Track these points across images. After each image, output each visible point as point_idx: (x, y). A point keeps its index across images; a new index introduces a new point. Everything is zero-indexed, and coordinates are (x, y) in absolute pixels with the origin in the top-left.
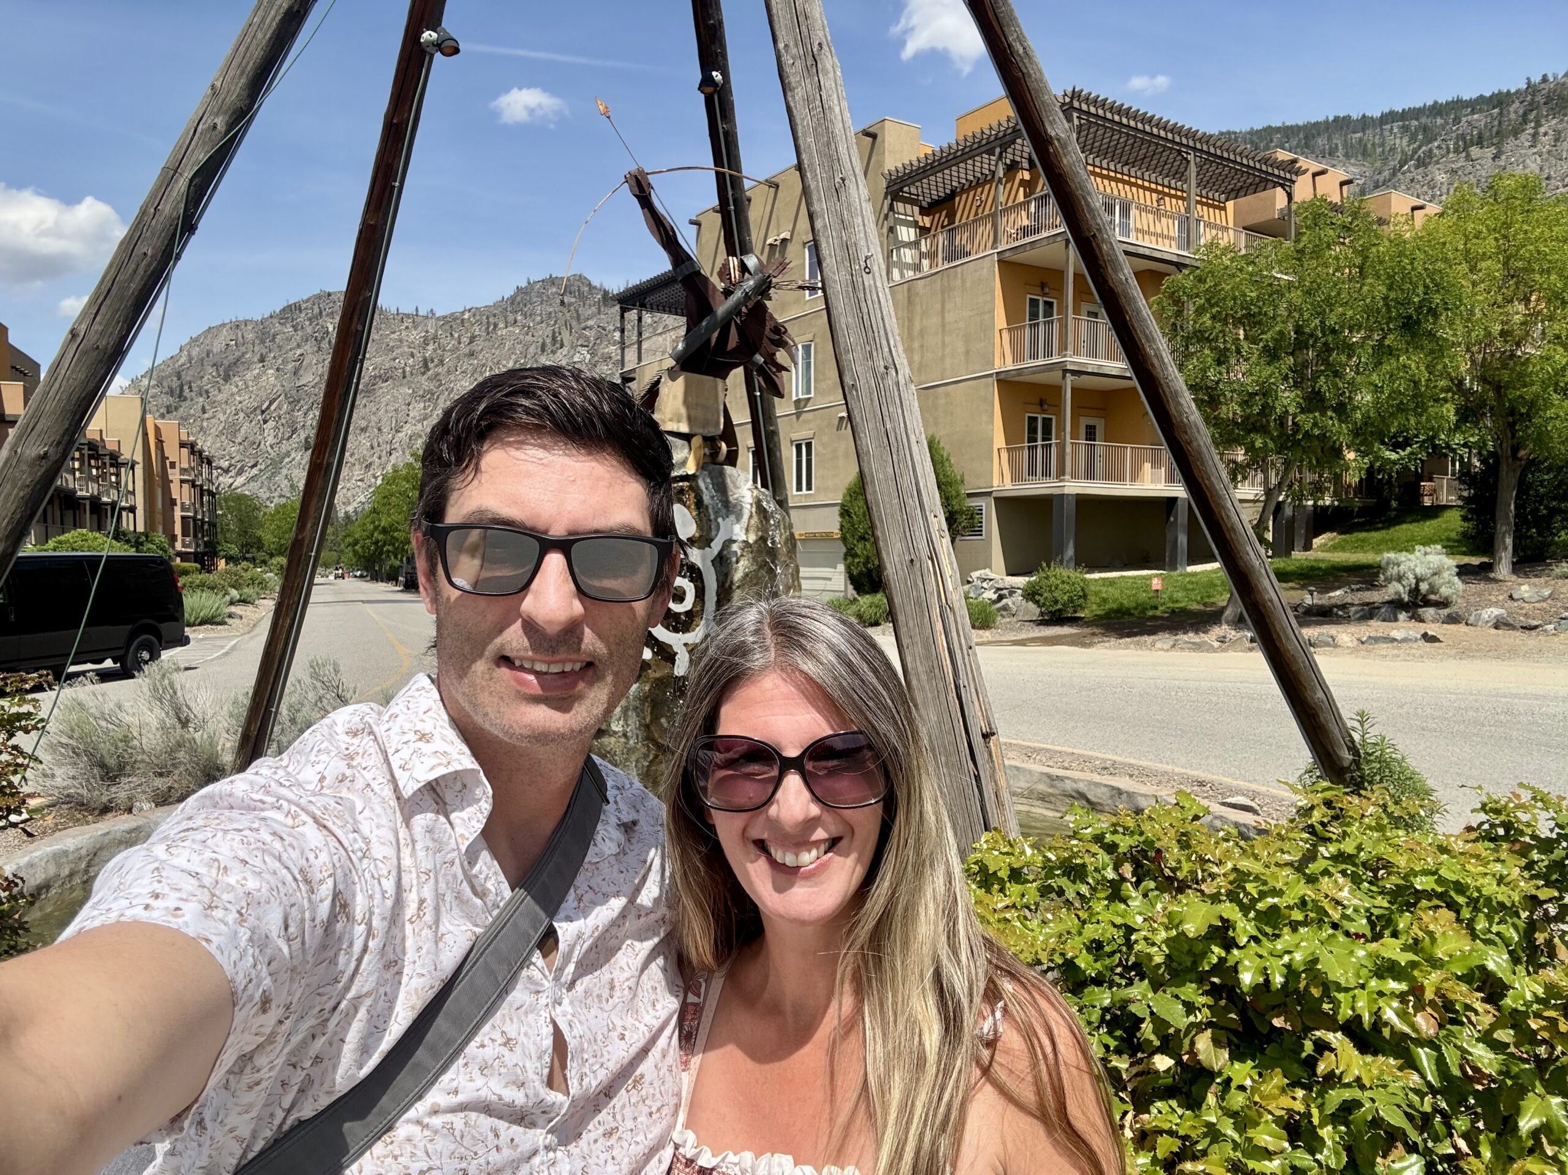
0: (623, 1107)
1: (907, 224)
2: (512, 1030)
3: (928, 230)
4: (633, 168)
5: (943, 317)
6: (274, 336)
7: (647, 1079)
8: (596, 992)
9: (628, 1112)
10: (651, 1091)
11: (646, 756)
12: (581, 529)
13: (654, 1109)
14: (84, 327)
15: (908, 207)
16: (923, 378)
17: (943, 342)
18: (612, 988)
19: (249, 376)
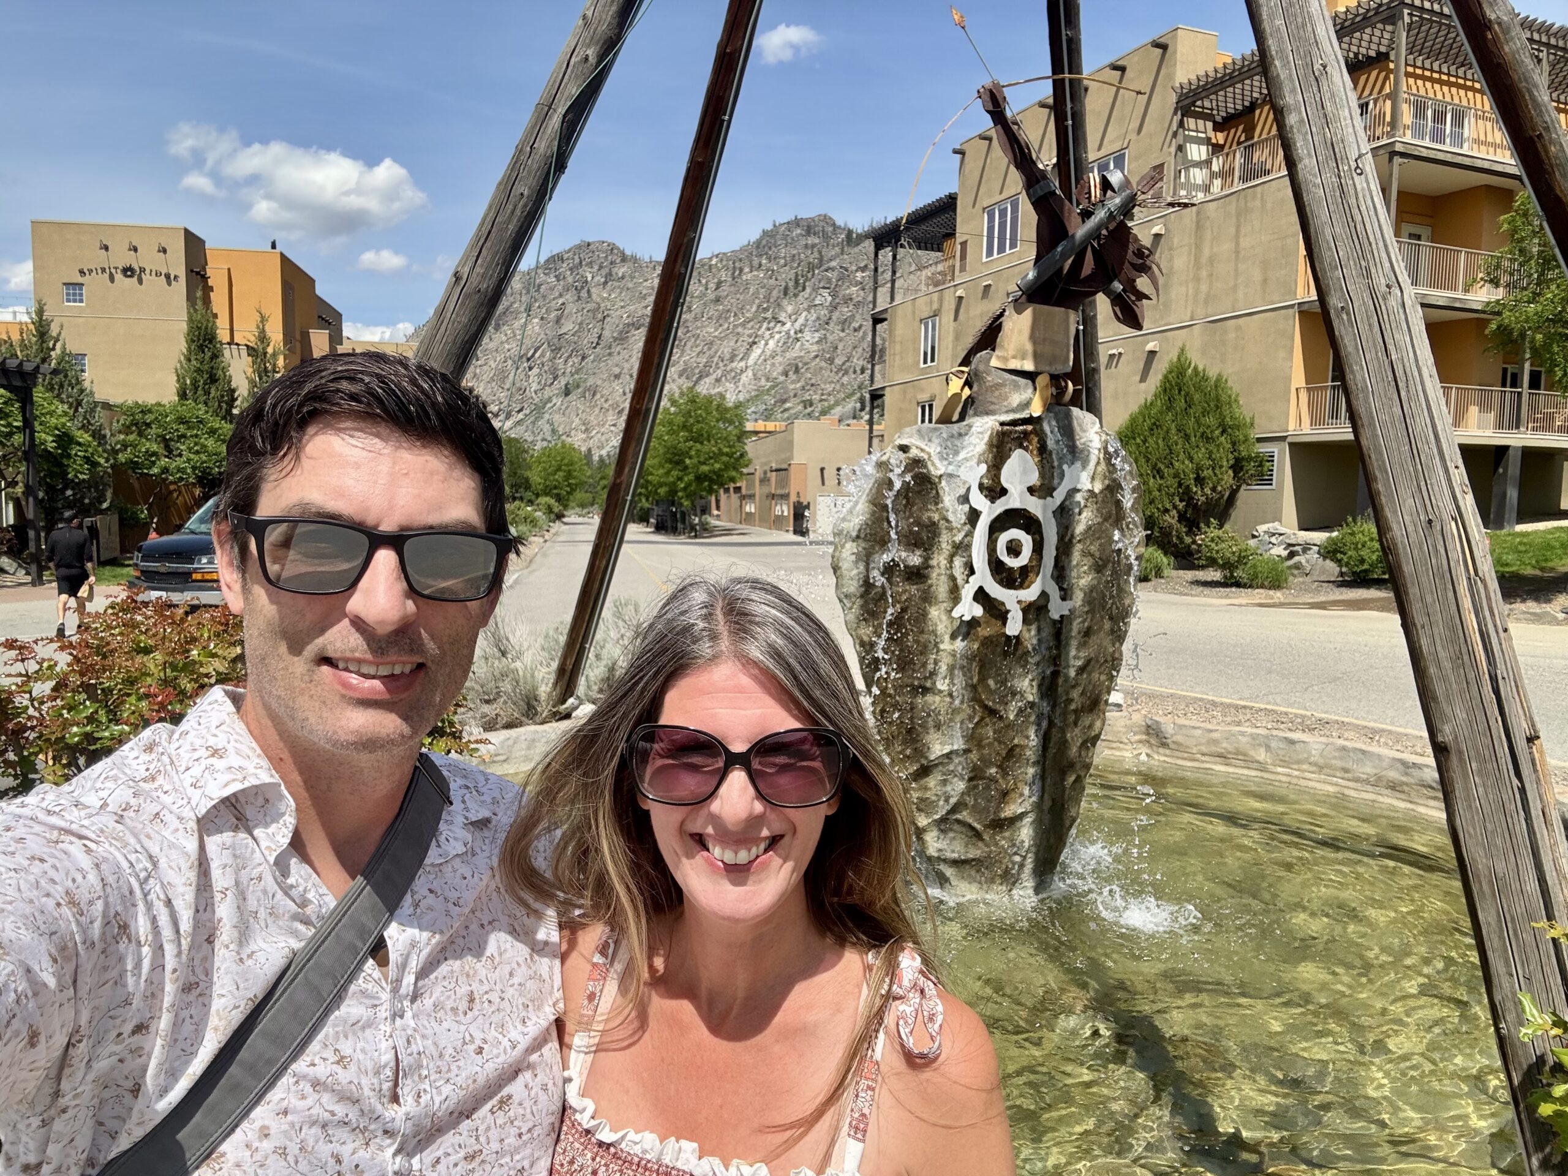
0: (488, 1129)
1: (1198, 141)
2: (346, 1048)
3: (1222, 147)
4: (987, 82)
5: (1237, 243)
6: (539, 286)
7: (516, 1099)
8: (449, 1004)
9: (494, 1134)
10: (521, 1111)
11: (971, 718)
12: (416, 524)
13: (524, 1130)
14: (466, 269)
15: (1200, 122)
16: (1210, 311)
17: (1236, 270)
18: (472, 1000)
19: (517, 324)
